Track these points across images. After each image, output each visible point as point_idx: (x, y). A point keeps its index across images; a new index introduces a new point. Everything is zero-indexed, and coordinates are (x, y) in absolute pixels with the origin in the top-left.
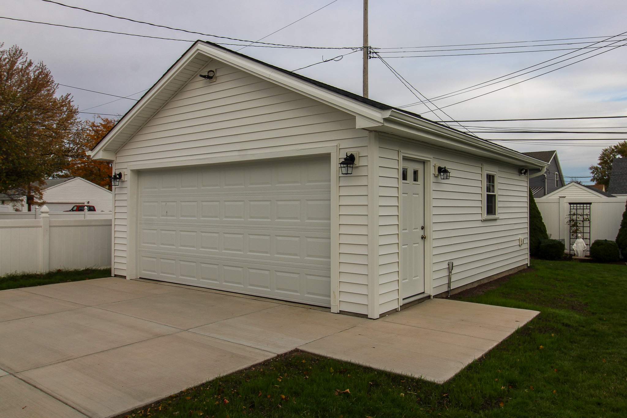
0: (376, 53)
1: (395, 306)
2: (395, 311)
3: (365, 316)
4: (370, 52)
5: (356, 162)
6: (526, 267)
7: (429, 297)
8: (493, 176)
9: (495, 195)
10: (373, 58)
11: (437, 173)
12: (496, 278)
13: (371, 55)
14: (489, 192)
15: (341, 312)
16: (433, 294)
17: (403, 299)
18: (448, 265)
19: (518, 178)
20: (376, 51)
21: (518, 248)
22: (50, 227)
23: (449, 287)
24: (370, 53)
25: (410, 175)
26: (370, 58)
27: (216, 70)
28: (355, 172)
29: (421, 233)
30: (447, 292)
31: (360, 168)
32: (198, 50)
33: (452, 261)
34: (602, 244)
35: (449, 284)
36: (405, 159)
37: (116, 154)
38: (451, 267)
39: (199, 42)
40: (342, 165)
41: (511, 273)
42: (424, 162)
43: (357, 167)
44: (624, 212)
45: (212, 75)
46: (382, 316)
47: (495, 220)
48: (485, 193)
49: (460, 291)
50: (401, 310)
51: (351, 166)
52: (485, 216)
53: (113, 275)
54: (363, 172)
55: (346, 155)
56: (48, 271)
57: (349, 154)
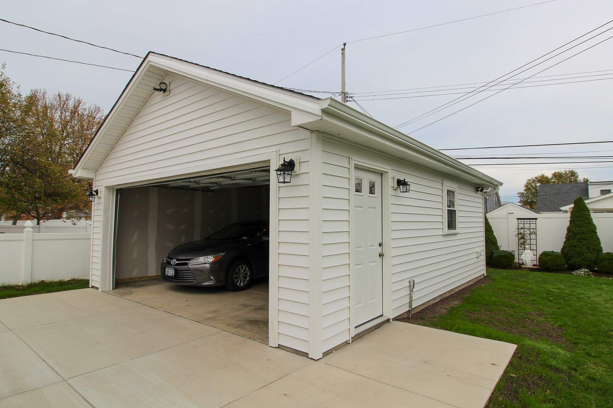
0: (351, 97)
1: (346, 337)
2: (347, 343)
3: (305, 355)
4: (347, 97)
5: (296, 168)
6: (483, 277)
7: (388, 320)
8: (453, 192)
9: (455, 211)
11: (396, 185)
12: (456, 290)
14: (449, 208)
15: (280, 347)
16: (391, 317)
17: (356, 327)
18: (409, 282)
19: (474, 194)
21: (476, 260)
22: (33, 240)
23: (410, 306)
25: (366, 187)
26: (347, 102)
27: (170, 83)
28: (294, 181)
29: (379, 250)
30: (409, 311)
31: (302, 176)
32: (149, 61)
33: (413, 279)
34: (550, 255)
35: (410, 303)
36: (357, 168)
37: (96, 172)
38: (412, 286)
39: (151, 54)
40: (279, 173)
41: (470, 284)
42: (381, 174)
43: (297, 175)
44: (568, 227)
45: (164, 88)
46: (326, 354)
47: (456, 234)
48: (446, 209)
49: (422, 308)
50: (352, 342)
51: (290, 173)
52: (446, 231)
53: (90, 286)
54: (302, 180)
55: (284, 160)
56: (29, 282)
57: (287, 160)
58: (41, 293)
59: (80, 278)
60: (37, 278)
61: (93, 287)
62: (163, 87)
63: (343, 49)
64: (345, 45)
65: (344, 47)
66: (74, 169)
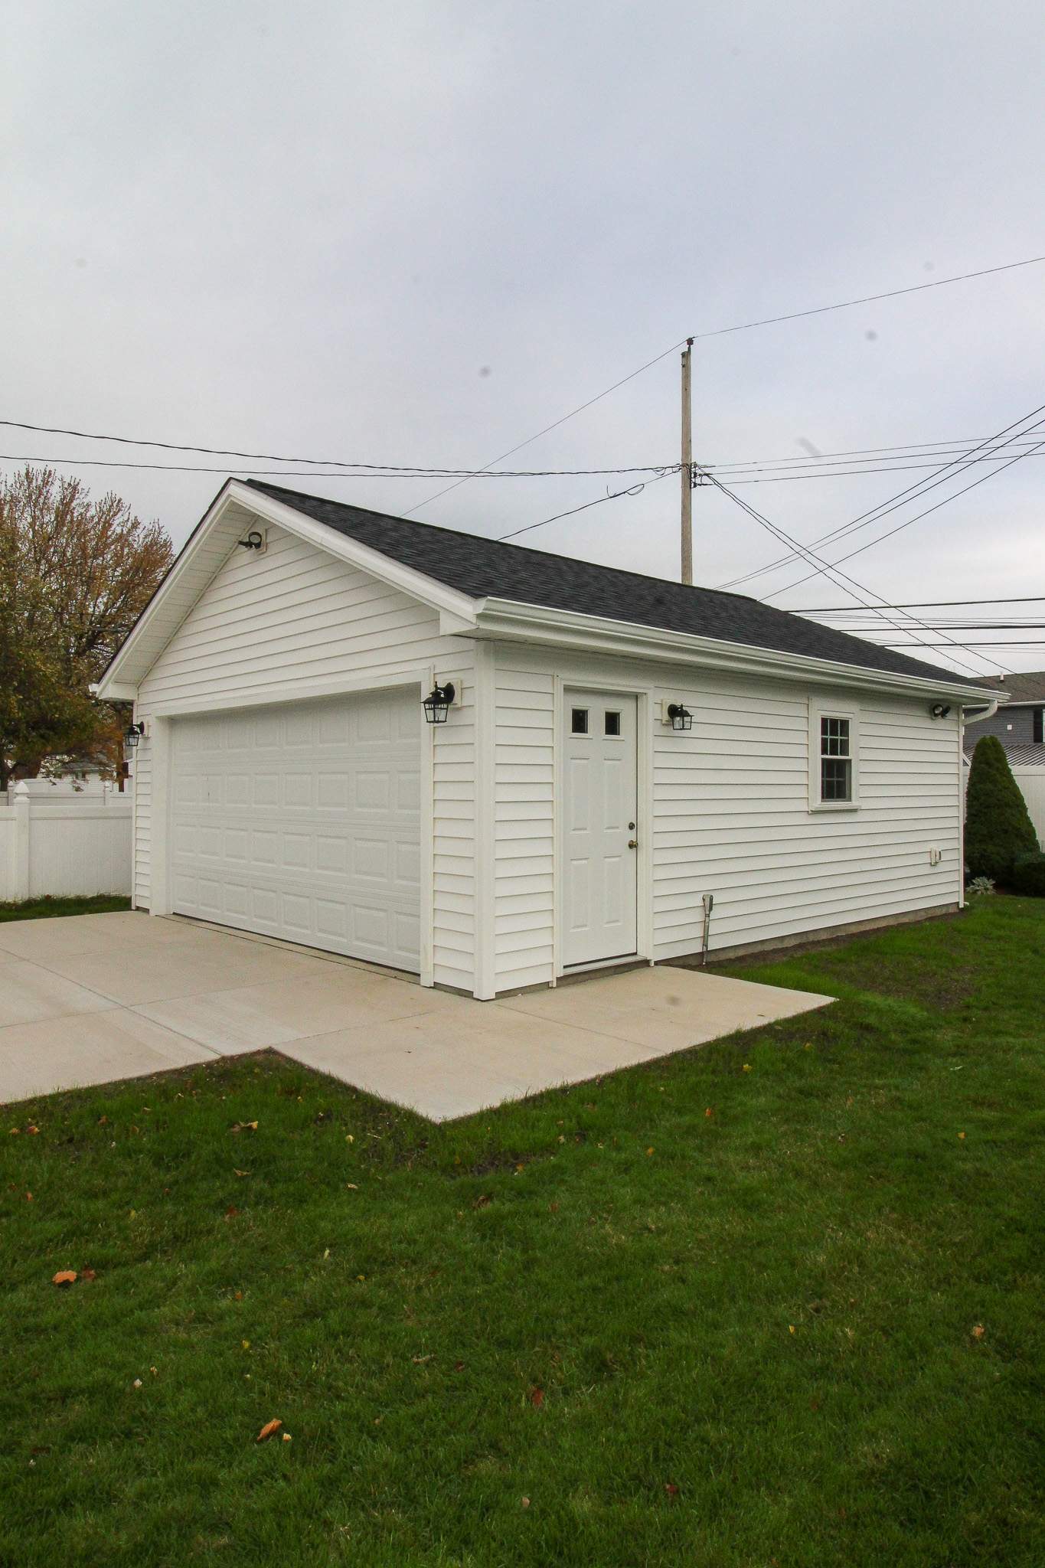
0: (707, 475)
1: (548, 976)
2: (546, 986)
3: (467, 994)
4: (695, 474)
5: (457, 699)
6: (952, 910)
7: (645, 963)
8: (845, 724)
9: (850, 760)
10: (700, 485)
11: (666, 717)
12: (854, 930)
13: (698, 481)
14: (834, 753)
15: (436, 986)
16: (654, 957)
17: (566, 966)
18: (704, 900)
19: (928, 723)
20: (707, 471)
21: (927, 870)
22: (31, 819)
23: (705, 945)
24: (695, 476)
25: (596, 722)
26: (695, 486)
27: (266, 530)
28: (453, 719)
29: (631, 836)
30: (701, 954)
31: (465, 710)
32: (229, 495)
33: (710, 893)
35: (705, 938)
37: (138, 689)
38: (709, 905)
39: (232, 481)
40: (427, 706)
41: (906, 920)
42: (636, 697)
43: (459, 709)
45: (256, 542)
46: (501, 995)
47: (854, 811)
48: (817, 757)
49: (741, 953)
50: (558, 986)
51: (445, 706)
52: (818, 803)
53: (133, 908)
54: (464, 718)
55: (436, 686)
56: (26, 897)
57: (442, 685)
58: (49, 916)
59: (113, 894)
60: (39, 891)
61: (138, 909)
62: (255, 539)
63: (686, 355)
64: (690, 342)
65: (689, 349)
66: (98, 683)
